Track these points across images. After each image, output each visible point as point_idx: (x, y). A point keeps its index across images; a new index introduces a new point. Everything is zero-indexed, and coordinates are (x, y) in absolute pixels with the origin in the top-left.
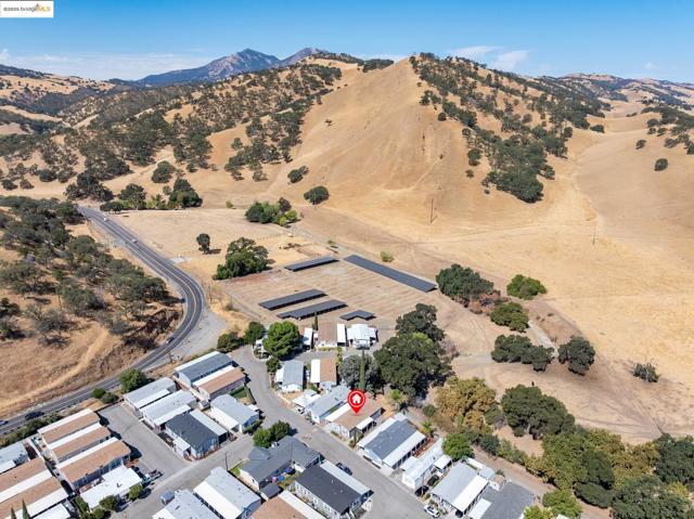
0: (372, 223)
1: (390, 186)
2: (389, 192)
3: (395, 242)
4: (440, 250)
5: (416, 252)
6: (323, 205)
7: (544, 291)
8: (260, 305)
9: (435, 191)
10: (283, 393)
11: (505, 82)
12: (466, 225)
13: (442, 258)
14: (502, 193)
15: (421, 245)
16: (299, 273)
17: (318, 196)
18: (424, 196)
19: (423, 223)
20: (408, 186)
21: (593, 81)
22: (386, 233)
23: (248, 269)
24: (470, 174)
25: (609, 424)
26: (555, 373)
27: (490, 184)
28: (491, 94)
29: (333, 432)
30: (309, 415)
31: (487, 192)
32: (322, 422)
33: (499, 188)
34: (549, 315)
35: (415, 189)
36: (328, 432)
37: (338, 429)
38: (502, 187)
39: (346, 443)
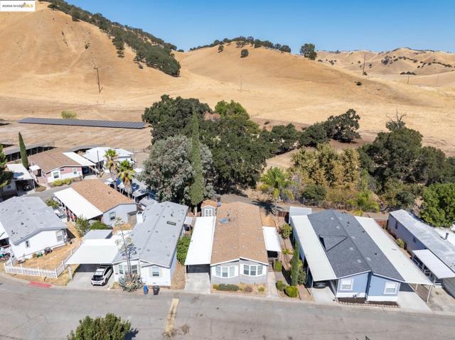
9: (91, 71)
14: (152, 69)
19: (93, 94)
24: (120, 55)
27: (141, 63)
29: (221, 288)
30: (133, 274)
31: (141, 67)
32: (178, 282)
33: (148, 66)
34: (266, 124)
35: (70, 72)
36: (208, 292)
37: (235, 273)
38: (150, 65)
39: (273, 294)
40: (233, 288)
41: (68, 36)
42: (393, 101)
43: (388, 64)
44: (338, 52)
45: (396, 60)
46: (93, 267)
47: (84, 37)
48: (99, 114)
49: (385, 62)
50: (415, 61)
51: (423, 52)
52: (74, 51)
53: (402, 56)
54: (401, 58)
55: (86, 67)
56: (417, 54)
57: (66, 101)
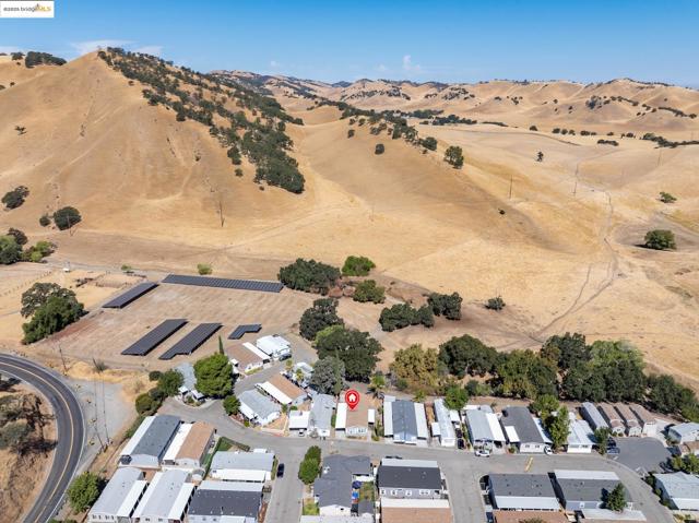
0: (159, 238)
1: (151, 195)
2: (156, 202)
3: (200, 253)
4: (253, 251)
5: (230, 258)
6: (75, 229)
7: (373, 266)
8: (122, 354)
9: (208, 194)
10: (265, 426)
11: (205, 81)
12: (258, 223)
13: (263, 258)
14: (274, 188)
15: (232, 250)
16: (129, 308)
17: (67, 219)
18: (198, 201)
19: (216, 228)
20: (173, 193)
21: (241, 78)
22: (182, 245)
23: (65, 320)
24: (239, 173)
25: (504, 346)
26: (440, 326)
27: (261, 181)
28: (198, 92)
29: (349, 437)
30: (315, 432)
31: (262, 189)
32: (332, 434)
33: (269, 184)
34: (392, 284)
35: (183, 195)
36: (344, 439)
37: (355, 431)
38: (272, 183)
39: (370, 440)
40: (354, 437)
41: (174, 142)
42: (530, 241)
43: (596, 107)
44: (525, 83)
45: (607, 102)
46: (298, 429)
47: (193, 143)
48: (230, 262)
49: (592, 105)
50: (635, 104)
51: (650, 85)
52: (183, 164)
53: (616, 95)
54: (614, 99)
55: (201, 188)
56: (642, 88)
57: (192, 243)
